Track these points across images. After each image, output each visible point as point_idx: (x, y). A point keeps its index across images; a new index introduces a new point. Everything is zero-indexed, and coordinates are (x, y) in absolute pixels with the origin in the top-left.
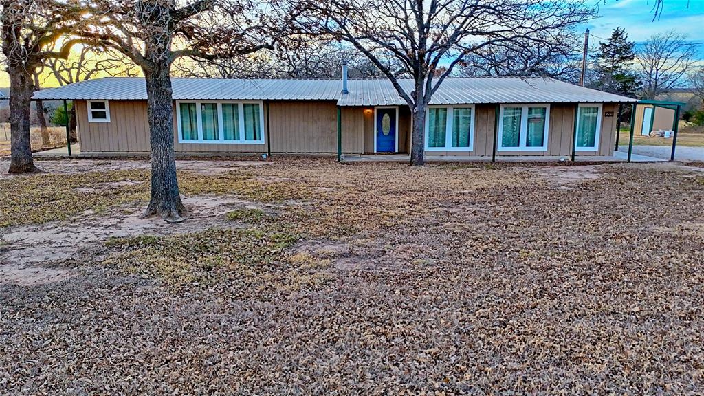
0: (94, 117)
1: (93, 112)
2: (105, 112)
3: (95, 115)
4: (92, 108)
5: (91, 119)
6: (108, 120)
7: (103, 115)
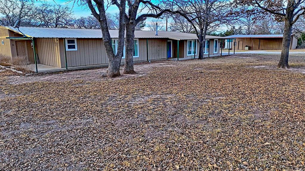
0: (69, 48)
1: (68, 45)
2: (74, 45)
3: (70, 47)
4: (68, 43)
5: (67, 49)
6: (76, 49)
7: (73, 47)
